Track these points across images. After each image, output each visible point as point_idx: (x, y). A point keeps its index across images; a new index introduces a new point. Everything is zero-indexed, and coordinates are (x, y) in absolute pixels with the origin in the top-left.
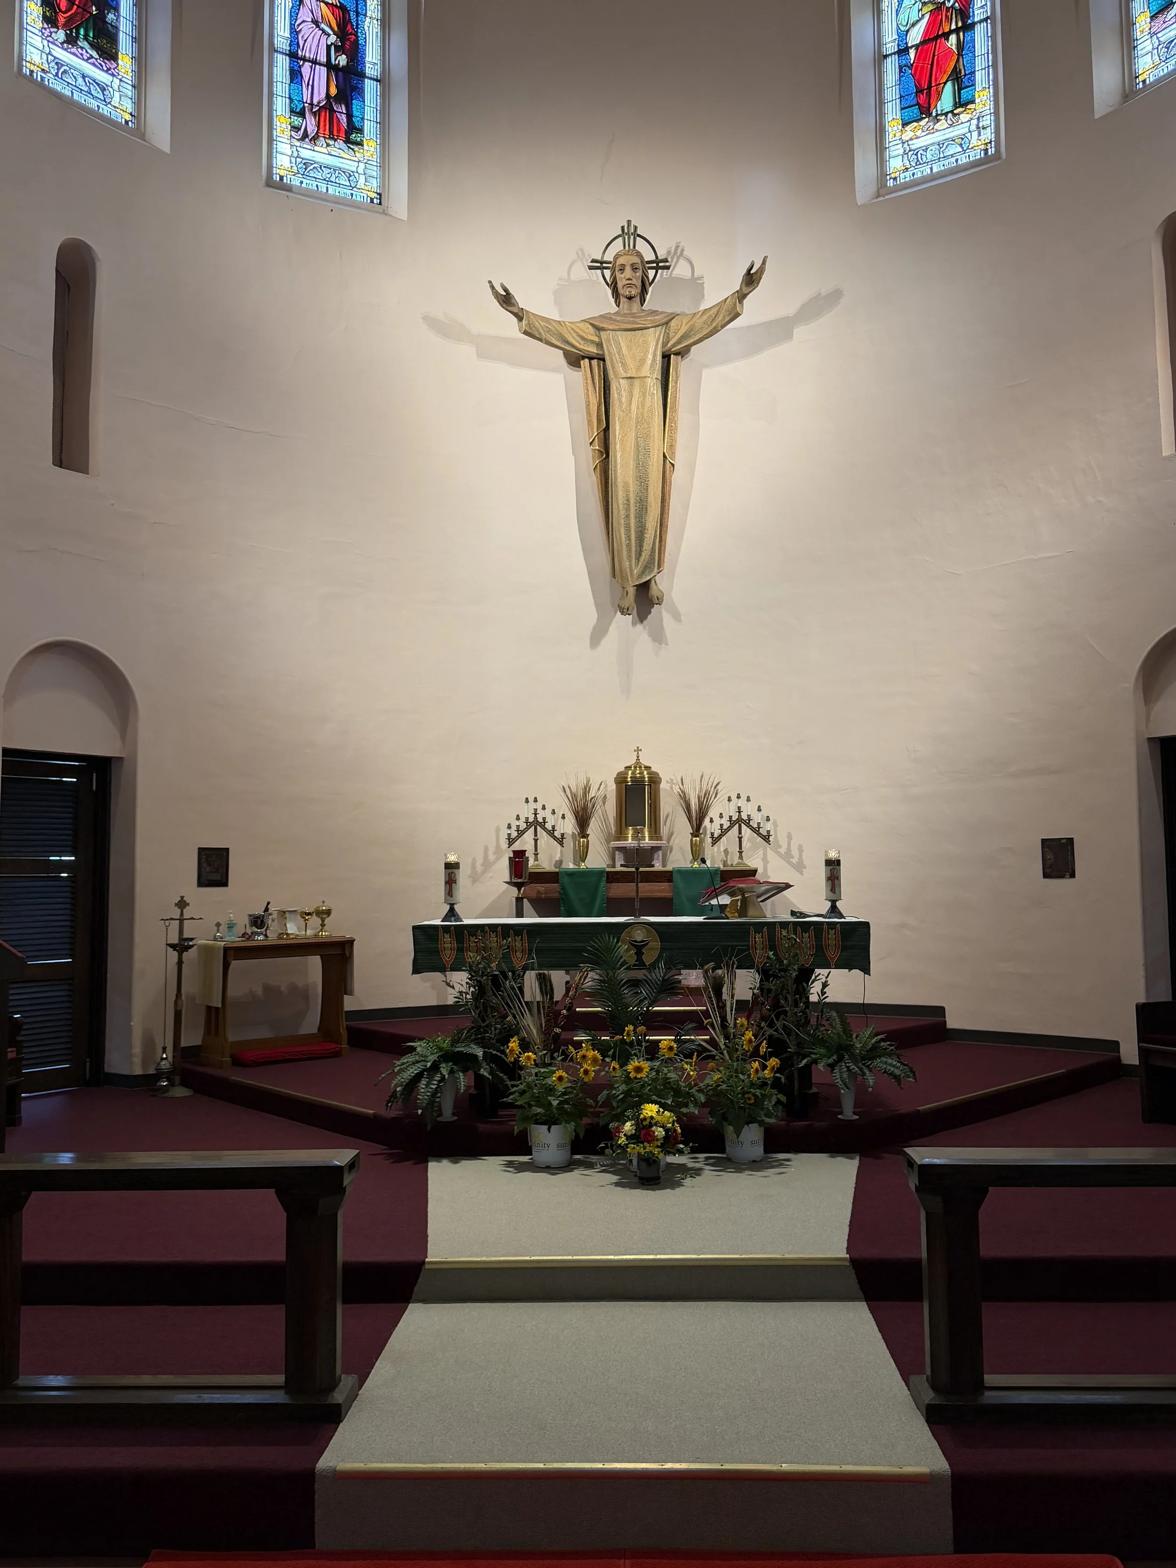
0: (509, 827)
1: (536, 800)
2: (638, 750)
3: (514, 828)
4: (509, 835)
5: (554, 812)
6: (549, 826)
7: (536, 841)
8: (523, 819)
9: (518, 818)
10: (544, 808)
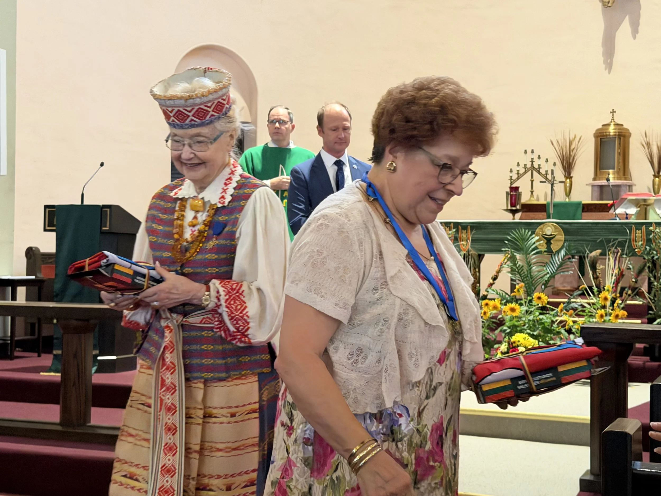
0: (511, 171)
1: (533, 152)
2: (613, 112)
3: (515, 172)
4: (511, 177)
5: (547, 161)
6: (543, 171)
7: (532, 182)
8: (522, 165)
9: (518, 165)
10: (539, 157)
